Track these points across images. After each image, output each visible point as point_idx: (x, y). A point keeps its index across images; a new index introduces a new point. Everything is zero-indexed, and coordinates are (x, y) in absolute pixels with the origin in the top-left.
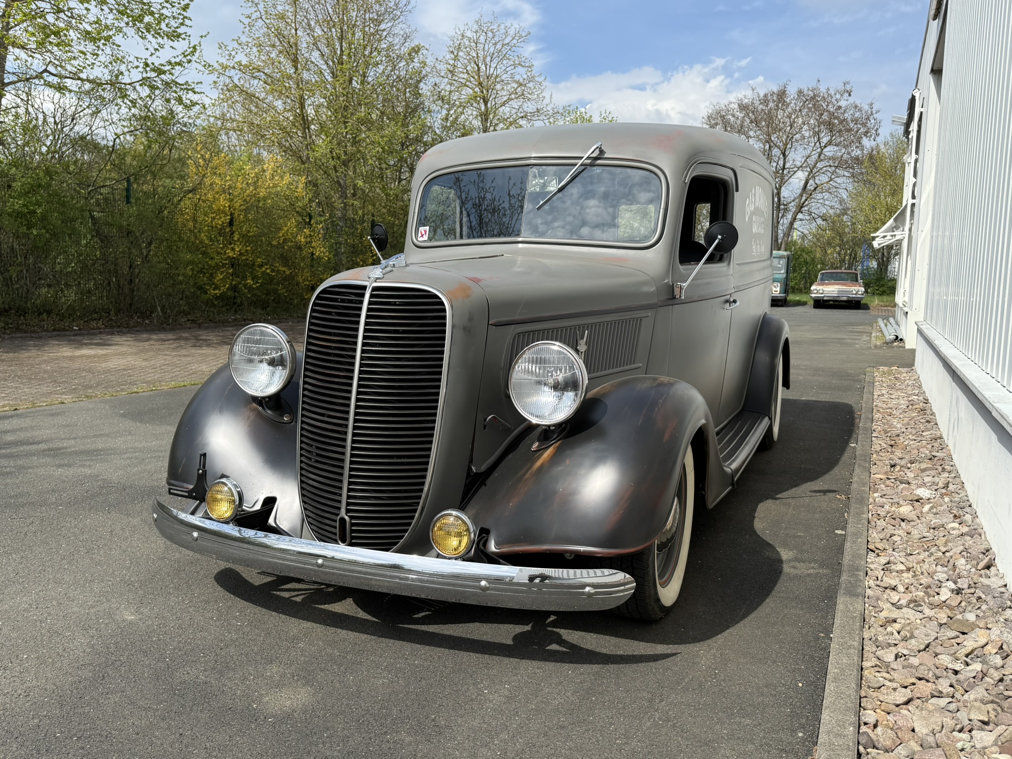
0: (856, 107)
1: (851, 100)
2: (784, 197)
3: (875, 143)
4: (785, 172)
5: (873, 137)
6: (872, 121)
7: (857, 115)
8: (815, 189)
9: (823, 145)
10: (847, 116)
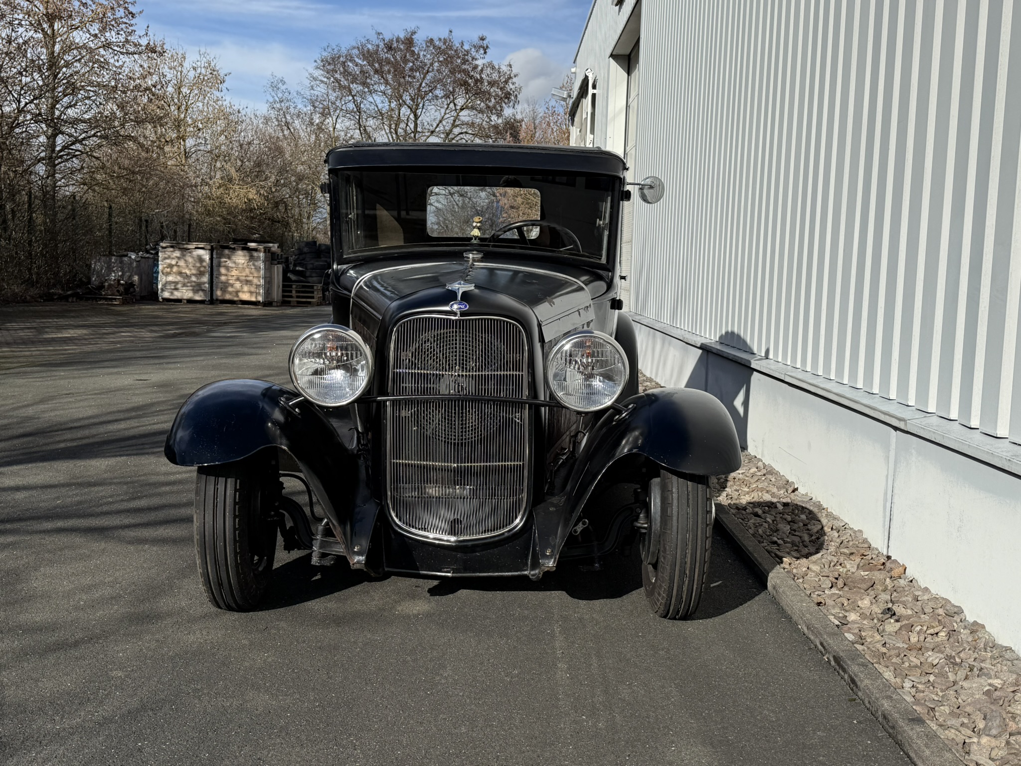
1: (488, 58)
3: (513, 112)
9: (458, 108)
10: (484, 76)
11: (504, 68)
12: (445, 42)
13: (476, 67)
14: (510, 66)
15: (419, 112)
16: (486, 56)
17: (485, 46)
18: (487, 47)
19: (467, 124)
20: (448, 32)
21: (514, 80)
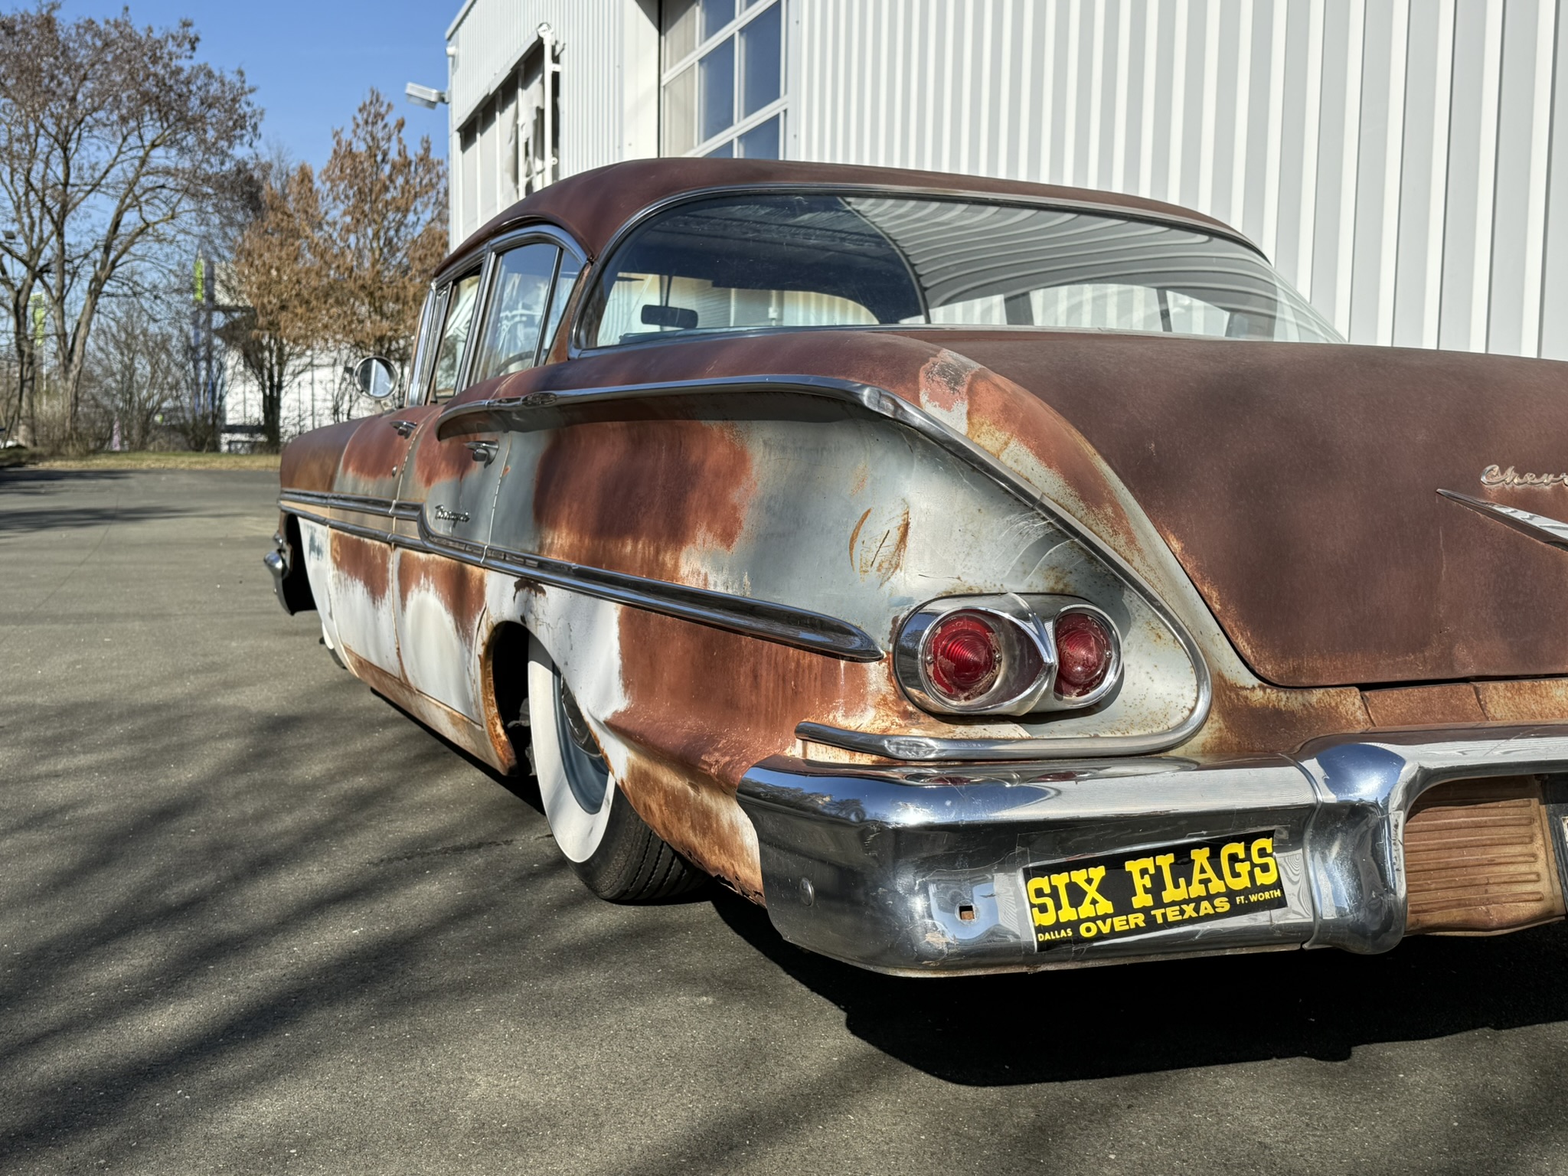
0: (210, 75)
1: (200, 57)
2: (69, 245)
3: (251, 151)
4: (69, 189)
5: (246, 139)
6: (244, 106)
7: (214, 88)
8: (142, 231)
9: (147, 143)
10: (194, 88)
11: (231, 77)
12: (116, 25)
13: (179, 70)
14: (241, 73)
15: (72, 145)
16: (194, 55)
17: (192, 36)
18: (197, 39)
19: (167, 172)
20: (121, 10)
21: (251, 97)
